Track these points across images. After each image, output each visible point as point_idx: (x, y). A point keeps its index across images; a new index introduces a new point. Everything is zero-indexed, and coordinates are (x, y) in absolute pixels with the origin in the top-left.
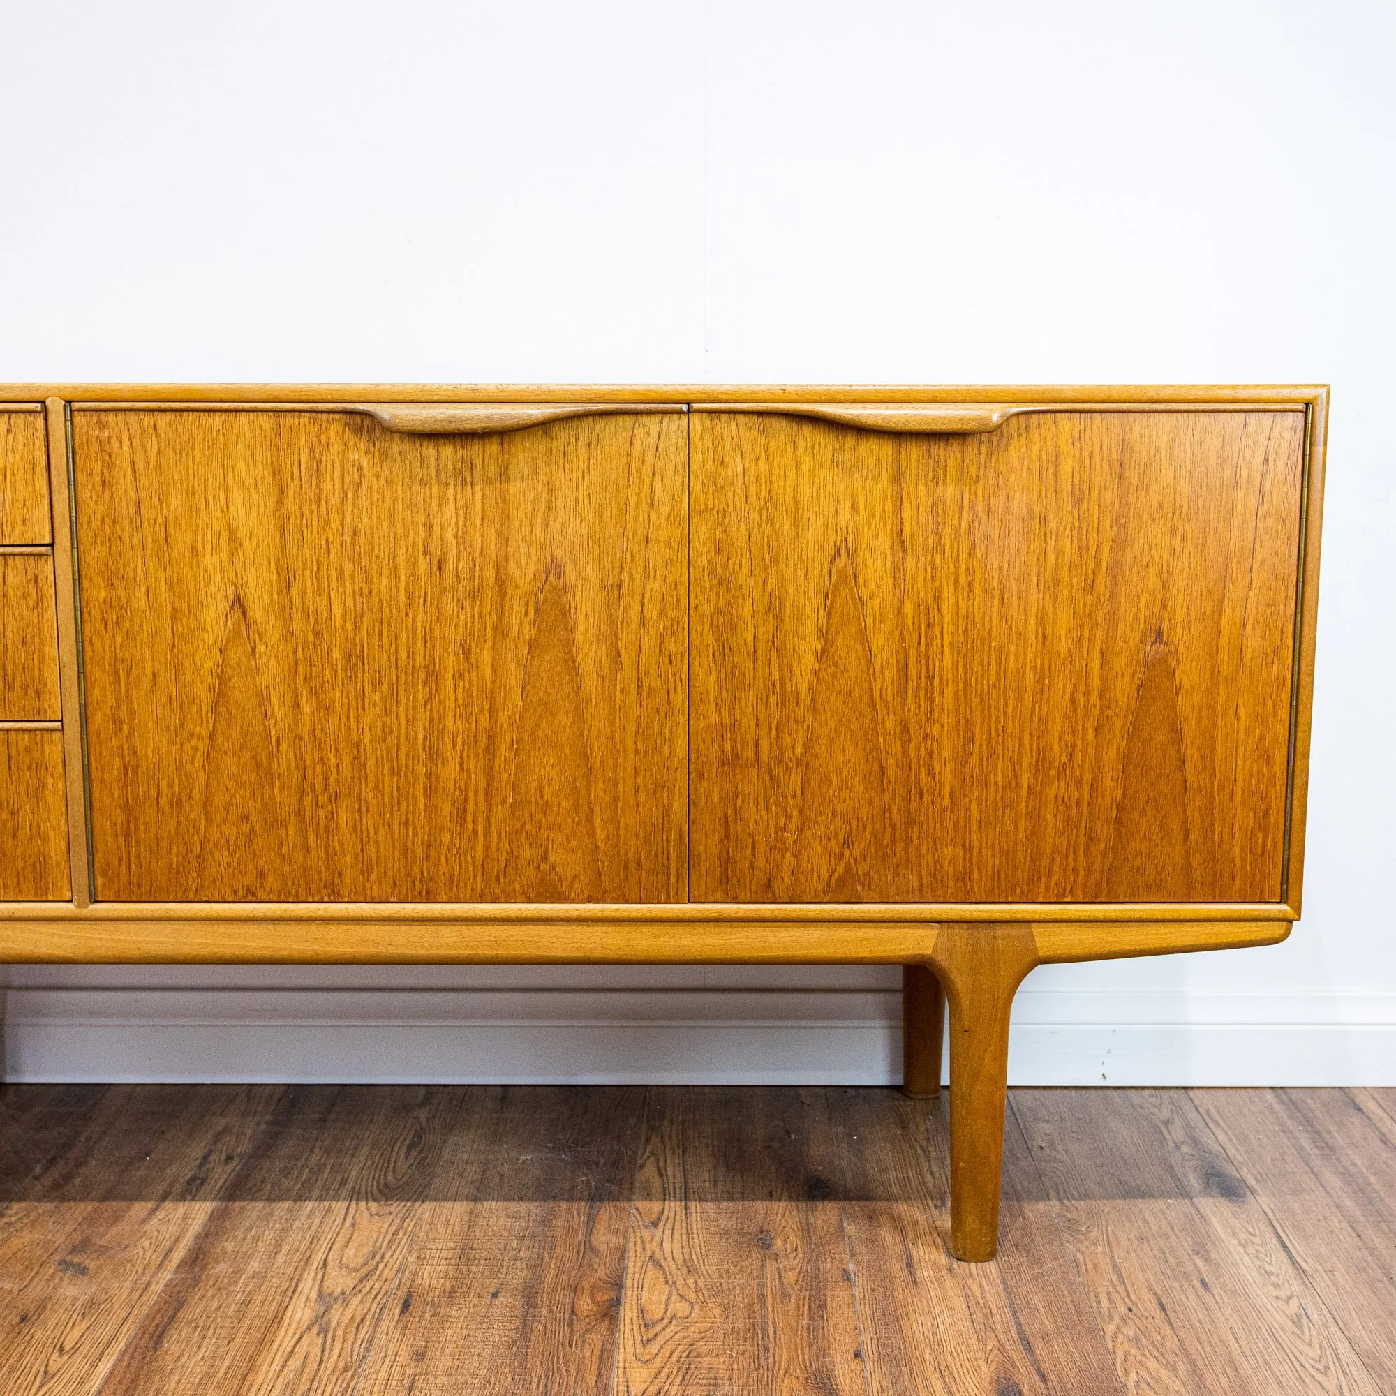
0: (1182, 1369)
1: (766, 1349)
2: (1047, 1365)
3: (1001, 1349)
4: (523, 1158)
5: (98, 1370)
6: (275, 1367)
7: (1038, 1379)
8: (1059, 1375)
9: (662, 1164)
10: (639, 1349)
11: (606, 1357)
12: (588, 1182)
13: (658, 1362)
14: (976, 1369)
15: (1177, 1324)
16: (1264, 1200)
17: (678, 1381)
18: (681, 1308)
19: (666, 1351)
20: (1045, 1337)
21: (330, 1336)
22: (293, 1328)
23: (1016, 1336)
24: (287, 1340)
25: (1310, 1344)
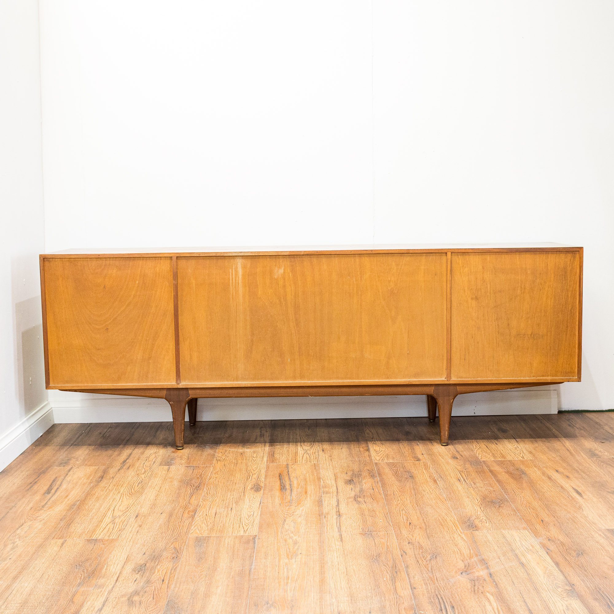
0: (490, 454)
1: (403, 454)
2: (462, 454)
3: (453, 453)
4: (337, 430)
5: (264, 459)
6: (301, 458)
7: (461, 456)
8: (465, 456)
9: (370, 430)
10: (376, 454)
11: (370, 456)
12: (354, 433)
13: (381, 456)
14: (448, 455)
15: (490, 449)
16: (511, 432)
17: (386, 458)
18: (383, 449)
19: (382, 454)
20: (462, 451)
21: (309, 454)
22: (301, 454)
23: (455, 451)
24: (301, 455)
25: (518, 451)
